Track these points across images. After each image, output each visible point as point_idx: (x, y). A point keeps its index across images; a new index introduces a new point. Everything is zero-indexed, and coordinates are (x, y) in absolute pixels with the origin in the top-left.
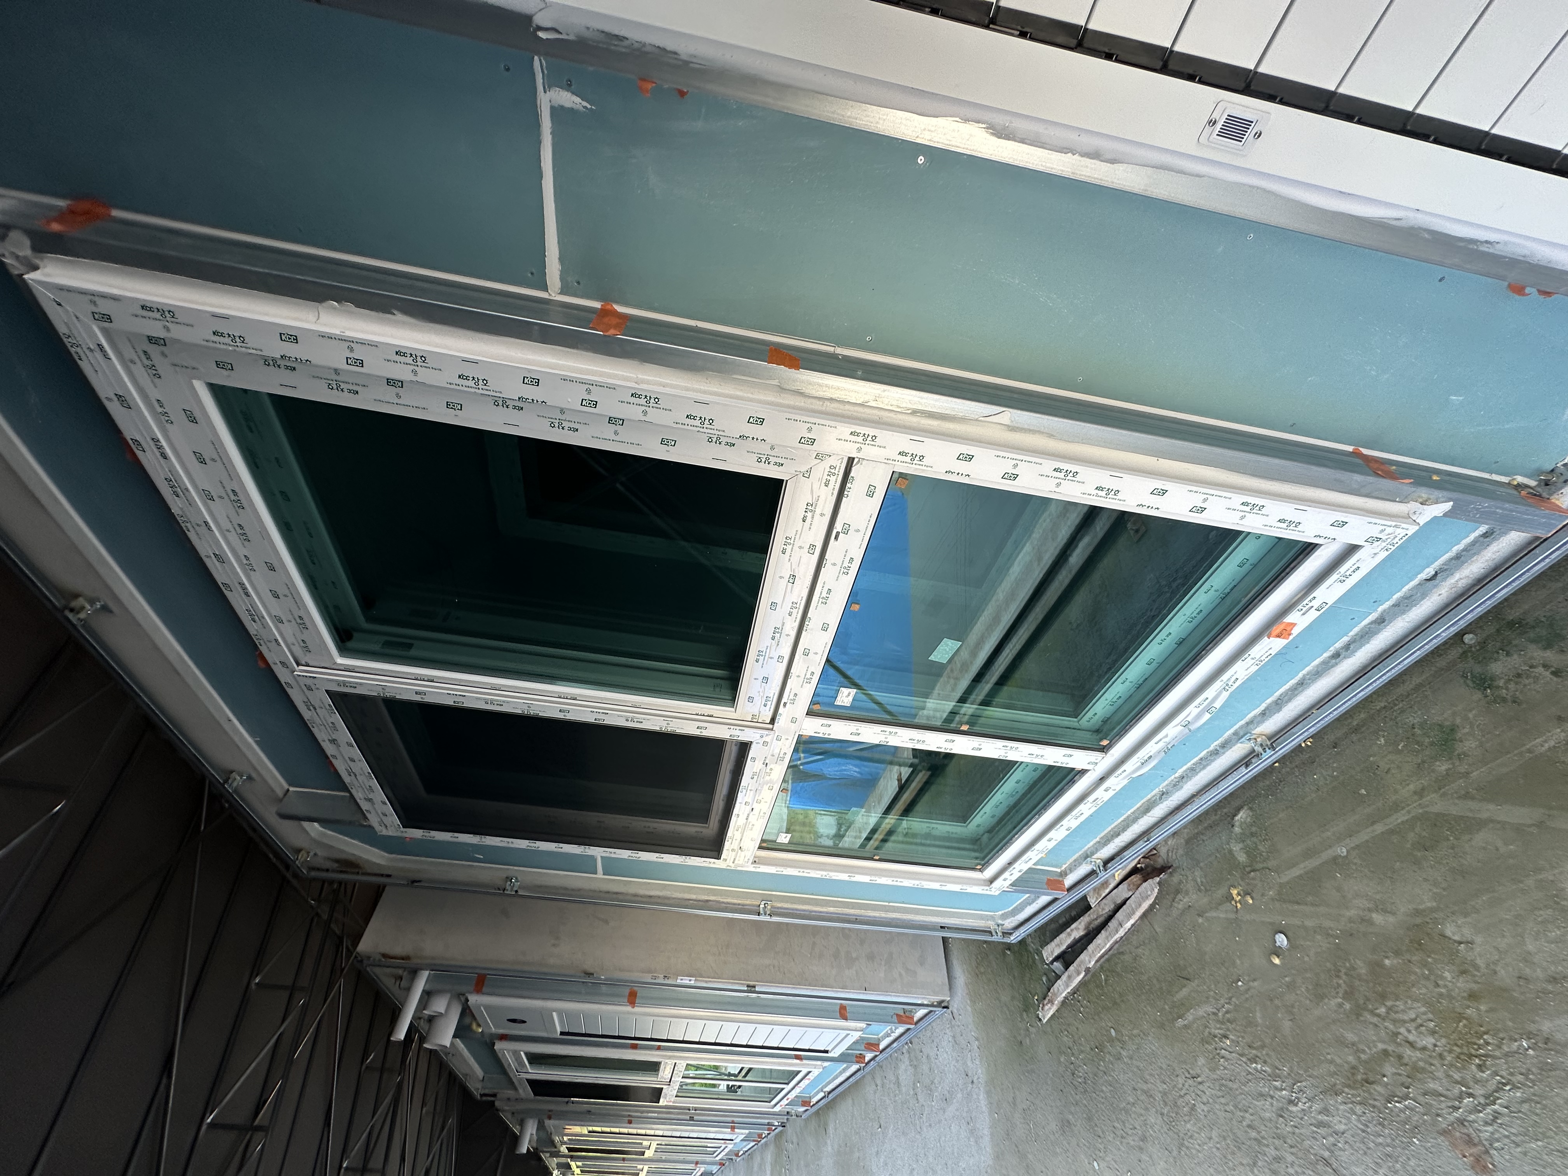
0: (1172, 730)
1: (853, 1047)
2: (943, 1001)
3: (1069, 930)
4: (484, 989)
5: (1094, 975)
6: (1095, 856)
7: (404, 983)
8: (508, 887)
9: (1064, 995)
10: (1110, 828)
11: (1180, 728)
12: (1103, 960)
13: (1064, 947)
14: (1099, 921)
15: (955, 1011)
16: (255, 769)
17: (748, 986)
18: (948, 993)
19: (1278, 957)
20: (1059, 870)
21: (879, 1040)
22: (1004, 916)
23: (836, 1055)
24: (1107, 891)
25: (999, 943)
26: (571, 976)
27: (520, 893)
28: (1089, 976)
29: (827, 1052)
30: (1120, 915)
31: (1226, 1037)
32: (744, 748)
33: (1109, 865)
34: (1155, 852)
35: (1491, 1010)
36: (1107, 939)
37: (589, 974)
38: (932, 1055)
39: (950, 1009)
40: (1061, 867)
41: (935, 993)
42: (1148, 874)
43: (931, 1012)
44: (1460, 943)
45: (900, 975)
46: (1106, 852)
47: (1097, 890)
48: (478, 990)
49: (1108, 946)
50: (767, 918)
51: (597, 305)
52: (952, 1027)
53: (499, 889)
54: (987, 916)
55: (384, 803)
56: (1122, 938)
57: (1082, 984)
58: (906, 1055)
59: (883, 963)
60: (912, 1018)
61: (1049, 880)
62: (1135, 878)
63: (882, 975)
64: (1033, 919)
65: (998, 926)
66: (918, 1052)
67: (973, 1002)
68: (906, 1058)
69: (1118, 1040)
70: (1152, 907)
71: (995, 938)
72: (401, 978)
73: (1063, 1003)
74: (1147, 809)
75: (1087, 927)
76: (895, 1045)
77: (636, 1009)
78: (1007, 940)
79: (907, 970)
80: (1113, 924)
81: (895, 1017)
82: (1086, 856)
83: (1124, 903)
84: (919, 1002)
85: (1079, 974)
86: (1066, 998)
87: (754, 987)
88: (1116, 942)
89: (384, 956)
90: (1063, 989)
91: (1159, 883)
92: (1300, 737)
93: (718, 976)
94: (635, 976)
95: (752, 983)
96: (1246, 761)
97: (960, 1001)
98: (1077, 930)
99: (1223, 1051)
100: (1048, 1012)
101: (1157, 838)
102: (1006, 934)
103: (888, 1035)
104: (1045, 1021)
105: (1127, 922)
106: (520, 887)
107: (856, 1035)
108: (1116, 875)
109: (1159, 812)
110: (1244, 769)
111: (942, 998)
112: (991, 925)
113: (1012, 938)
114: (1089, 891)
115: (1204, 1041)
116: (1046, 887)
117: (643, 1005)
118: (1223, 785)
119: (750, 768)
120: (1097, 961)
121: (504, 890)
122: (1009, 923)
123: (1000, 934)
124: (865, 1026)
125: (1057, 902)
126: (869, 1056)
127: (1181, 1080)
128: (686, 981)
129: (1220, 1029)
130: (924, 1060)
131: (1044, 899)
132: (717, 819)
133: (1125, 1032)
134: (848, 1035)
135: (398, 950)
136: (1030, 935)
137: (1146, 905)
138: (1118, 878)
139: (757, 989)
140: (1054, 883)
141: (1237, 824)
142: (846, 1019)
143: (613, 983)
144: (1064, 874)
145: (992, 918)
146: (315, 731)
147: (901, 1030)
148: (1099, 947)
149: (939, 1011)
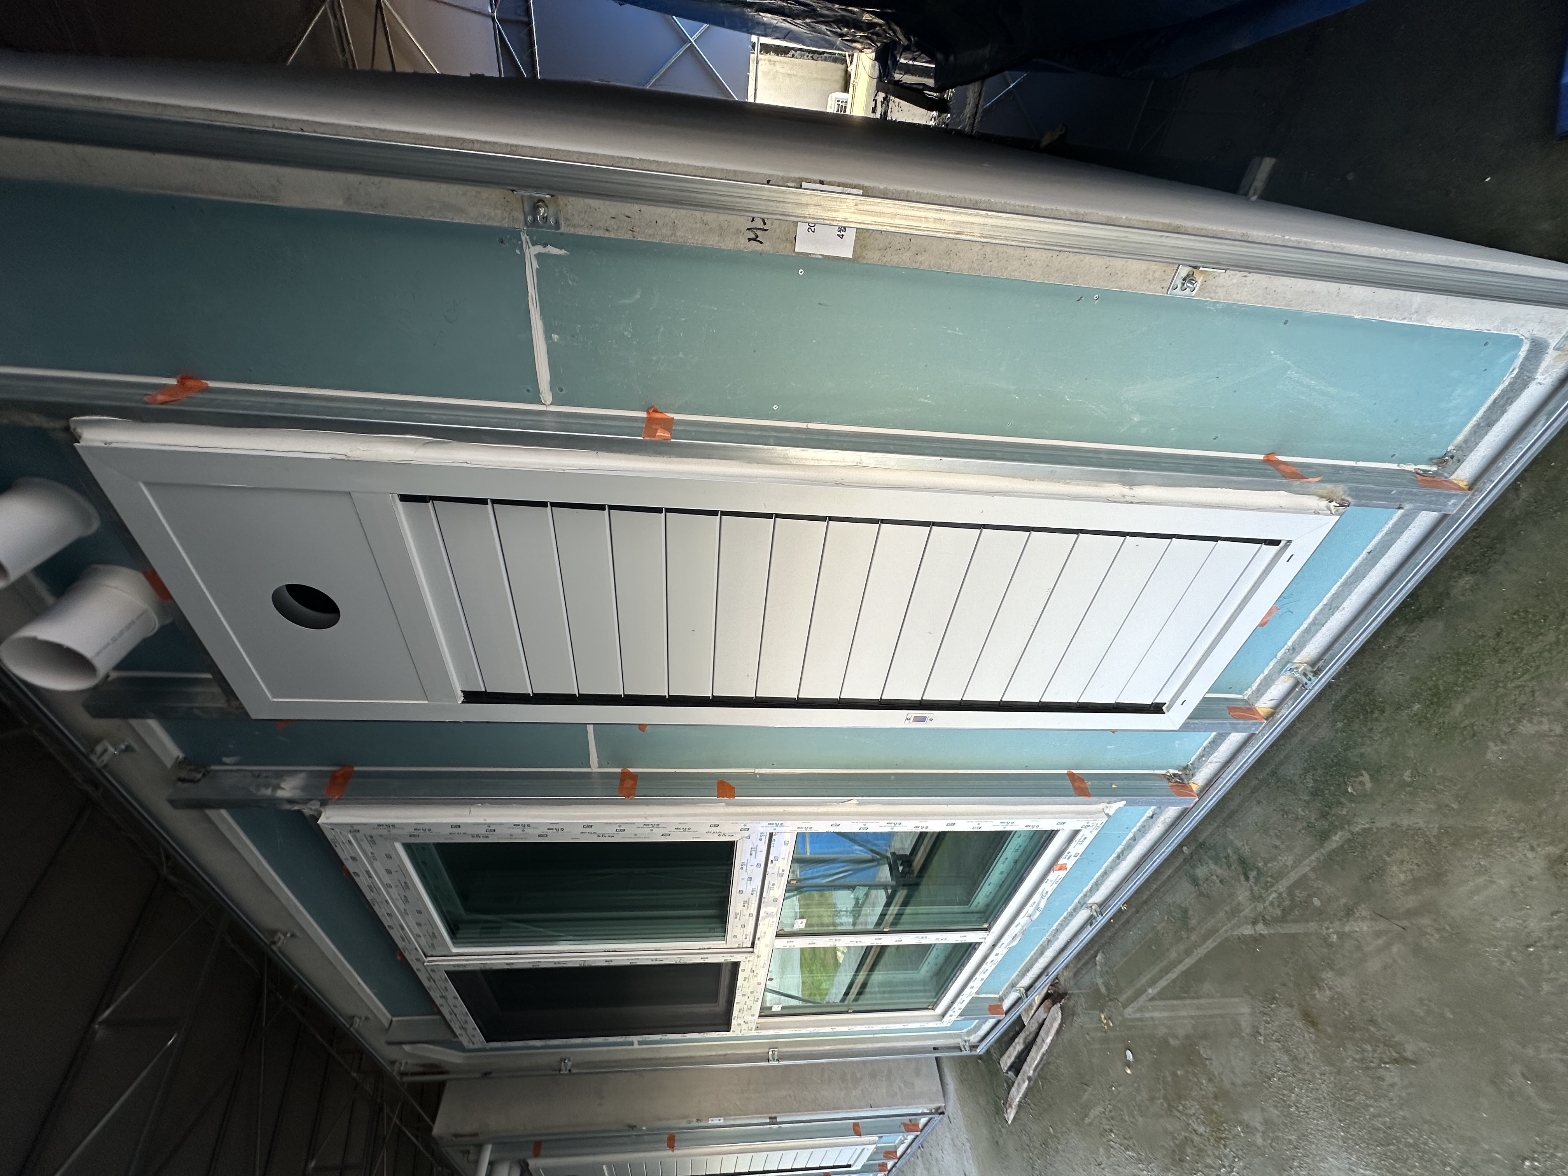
0: (1022, 920)
1: (875, 1157)
2: (939, 1108)
3: (1014, 1044)
4: (542, 1152)
5: (1036, 1082)
6: (1018, 986)
7: (472, 1157)
8: (563, 1067)
9: (1018, 1099)
10: (1023, 965)
11: (1026, 919)
12: (1039, 1069)
13: (1013, 1059)
14: (1031, 1036)
15: (950, 1115)
16: (372, 1012)
17: (770, 1118)
18: (943, 1099)
19: (1129, 1068)
20: (997, 996)
21: (896, 1147)
22: (969, 1033)
23: (859, 1168)
24: (1033, 1012)
25: (967, 1056)
26: (617, 1131)
27: (574, 1071)
28: (1032, 1082)
29: (849, 1166)
30: (1042, 1033)
31: (1111, 1131)
32: (736, 966)
33: (1029, 993)
34: (1057, 981)
35: (1224, 1107)
36: (1037, 1052)
37: (632, 1127)
38: (939, 1157)
39: (946, 1114)
40: (998, 993)
41: (932, 1102)
42: (1055, 999)
43: (931, 1119)
44: (1207, 1059)
45: (900, 1087)
46: (1026, 981)
47: (1027, 1010)
48: (536, 1155)
49: (1038, 1058)
50: (776, 1063)
51: (619, 770)
52: (950, 1130)
53: (556, 1070)
54: (955, 1034)
55: (475, 1029)
56: (1047, 1051)
57: (1029, 1089)
58: (920, 1159)
59: (884, 1079)
60: (918, 1125)
61: (990, 1006)
62: (1047, 1002)
63: (884, 1090)
64: (991, 1034)
65: (965, 1042)
66: (929, 1155)
67: (962, 1107)
68: (920, 1162)
69: (1055, 1136)
70: (1061, 1025)
71: (964, 1053)
72: (468, 1152)
73: (1020, 1106)
74: (1042, 952)
75: (1024, 1042)
76: (909, 1151)
77: (677, 1152)
78: (974, 1053)
79: (905, 1082)
80: (1039, 1040)
81: (902, 1127)
82: (1013, 986)
83: (1043, 1024)
84: (920, 1111)
85: (1024, 1082)
86: (1020, 1102)
87: (775, 1118)
88: (1044, 1055)
89: (456, 1136)
90: (1017, 1094)
91: (1062, 1008)
92: (1118, 903)
93: (744, 1113)
94: (673, 1123)
95: (773, 1115)
96: (1090, 921)
97: (953, 1107)
98: (1018, 1046)
99: (1112, 1143)
100: (1011, 1115)
101: (1053, 972)
102: (974, 1047)
103: (902, 1142)
104: (1010, 1122)
105: (1047, 1039)
106: (572, 1066)
107: (872, 1148)
108: (1036, 998)
109: (1050, 954)
110: (1089, 926)
111: (939, 1105)
112: (959, 1042)
113: (978, 1051)
114: (1021, 1012)
115: (1102, 1135)
116: (988, 1012)
117: (681, 1147)
118: (1081, 937)
119: (741, 976)
120: (1034, 1071)
121: (560, 1070)
122: (974, 1038)
123: (968, 1049)
124: (877, 1139)
125: (1001, 1023)
126: (890, 1164)
127: (1093, 1167)
128: (716, 1121)
129: (1108, 1125)
130: (934, 1163)
131: (991, 1022)
132: (724, 1000)
133: (1058, 1130)
134: (864, 1149)
135: (468, 1129)
136: (992, 1046)
137: (1056, 1025)
138: (1037, 1002)
139: (778, 1120)
140: (995, 1008)
141: (1098, 963)
142: (860, 1135)
143: (654, 1133)
144: (1001, 999)
145: (959, 1036)
146: (432, 993)
147: (910, 1137)
148: (1034, 1059)
149: (937, 1117)
